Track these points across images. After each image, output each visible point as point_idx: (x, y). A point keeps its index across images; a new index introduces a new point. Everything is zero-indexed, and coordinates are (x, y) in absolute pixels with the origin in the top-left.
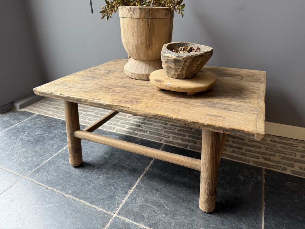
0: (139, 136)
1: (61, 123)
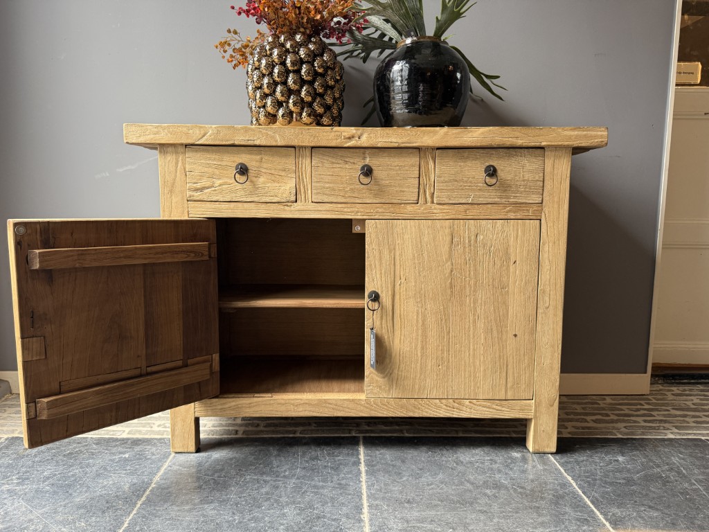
0: (300, 433)
1: (97, 444)
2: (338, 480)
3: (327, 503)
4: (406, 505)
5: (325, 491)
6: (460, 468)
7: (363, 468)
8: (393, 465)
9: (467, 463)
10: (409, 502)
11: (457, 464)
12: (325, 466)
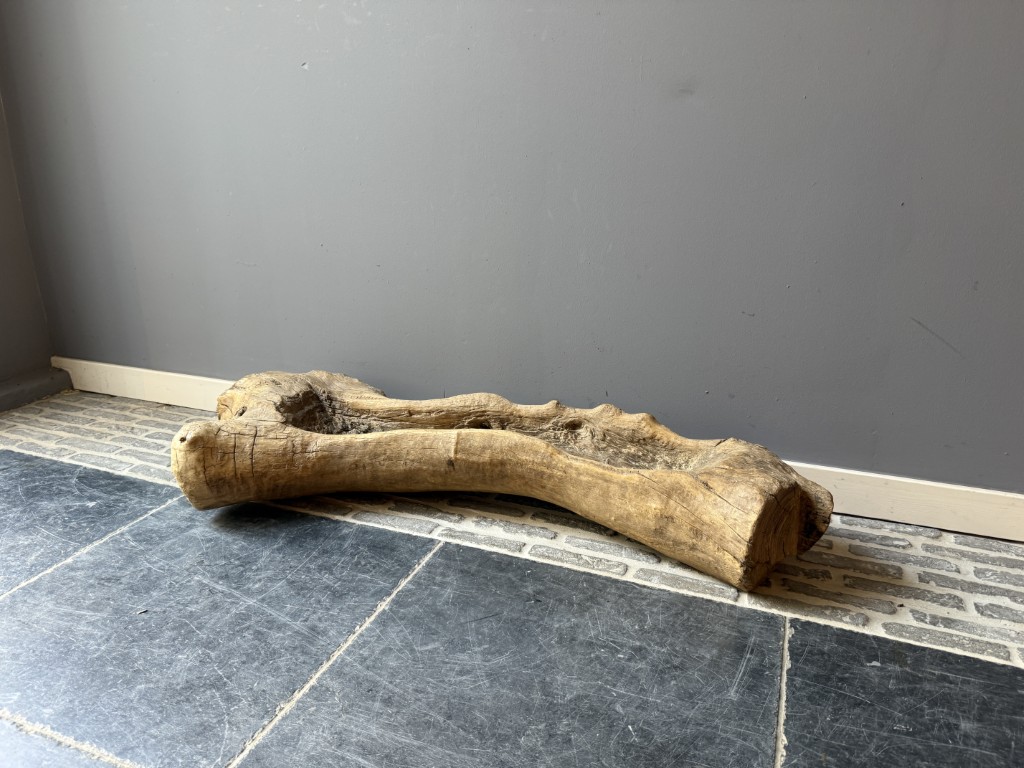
1: (78, 478)
2: (320, 619)
3: (254, 660)
4: (377, 705)
5: (276, 635)
6: (556, 652)
7: (383, 606)
8: (439, 614)
9: (581, 644)
10: (387, 702)
11: (557, 642)
12: (327, 587)
